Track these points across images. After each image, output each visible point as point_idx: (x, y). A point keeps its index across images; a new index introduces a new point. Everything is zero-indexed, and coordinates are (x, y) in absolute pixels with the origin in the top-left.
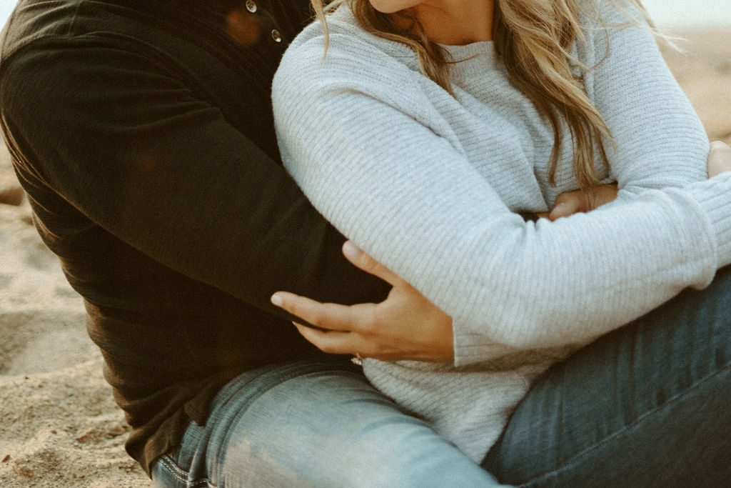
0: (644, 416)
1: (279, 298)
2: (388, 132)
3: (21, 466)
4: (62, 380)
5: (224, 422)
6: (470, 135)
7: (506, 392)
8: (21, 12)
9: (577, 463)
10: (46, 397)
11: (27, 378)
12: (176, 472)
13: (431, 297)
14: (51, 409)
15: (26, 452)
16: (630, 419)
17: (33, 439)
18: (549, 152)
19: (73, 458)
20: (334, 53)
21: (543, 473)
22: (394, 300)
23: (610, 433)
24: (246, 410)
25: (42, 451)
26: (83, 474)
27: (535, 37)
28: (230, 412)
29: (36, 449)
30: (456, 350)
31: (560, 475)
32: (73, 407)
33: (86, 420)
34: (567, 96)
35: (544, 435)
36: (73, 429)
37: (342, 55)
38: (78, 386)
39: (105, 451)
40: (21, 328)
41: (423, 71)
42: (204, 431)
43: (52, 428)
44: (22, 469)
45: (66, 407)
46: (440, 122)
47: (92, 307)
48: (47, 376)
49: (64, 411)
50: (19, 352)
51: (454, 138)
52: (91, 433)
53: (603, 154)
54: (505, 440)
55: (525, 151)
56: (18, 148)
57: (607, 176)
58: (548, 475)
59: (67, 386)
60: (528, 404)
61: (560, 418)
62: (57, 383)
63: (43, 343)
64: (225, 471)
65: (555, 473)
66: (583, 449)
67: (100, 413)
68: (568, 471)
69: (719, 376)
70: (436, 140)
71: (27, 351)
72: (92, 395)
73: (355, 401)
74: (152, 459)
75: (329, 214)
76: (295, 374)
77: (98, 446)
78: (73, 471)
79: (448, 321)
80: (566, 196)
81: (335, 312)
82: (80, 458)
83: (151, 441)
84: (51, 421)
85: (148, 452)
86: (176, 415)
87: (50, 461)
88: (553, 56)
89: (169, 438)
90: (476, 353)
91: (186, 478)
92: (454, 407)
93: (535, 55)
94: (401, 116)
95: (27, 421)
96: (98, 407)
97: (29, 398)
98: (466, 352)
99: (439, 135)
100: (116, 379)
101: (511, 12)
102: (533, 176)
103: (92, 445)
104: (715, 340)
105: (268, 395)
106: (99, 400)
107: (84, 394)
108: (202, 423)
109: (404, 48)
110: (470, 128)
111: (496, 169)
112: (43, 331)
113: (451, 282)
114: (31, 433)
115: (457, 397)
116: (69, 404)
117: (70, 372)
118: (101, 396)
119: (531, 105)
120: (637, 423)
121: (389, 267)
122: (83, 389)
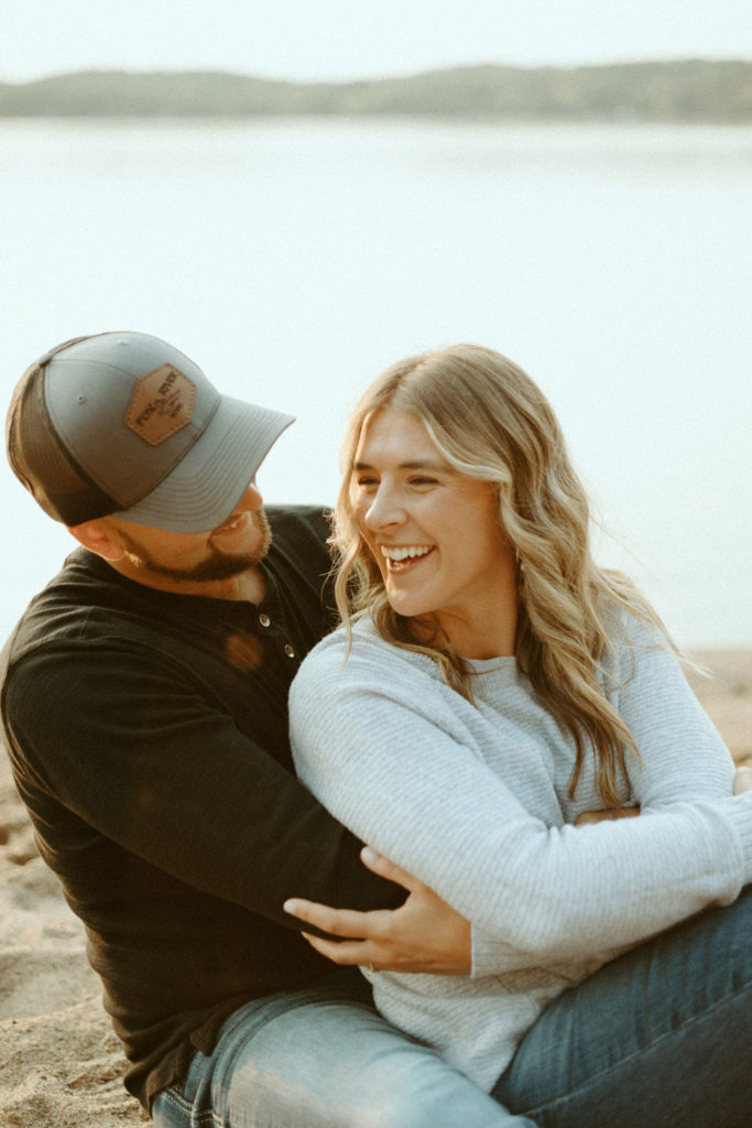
0: (657, 1040)
1: (292, 906)
2: (410, 735)
3: (10, 1113)
4: (51, 1024)
5: (229, 1051)
6: (491, 746)
7: (517, 1017)
8: (28, 620)
9: (588, 1089)
10: (35, 1042)
11: (15, 1023)
12: (182, 1104)
13: (450, 901)
14: (40, 1055)
15: (15, 1098)
16: (643, 1042)
17: (22, 1086)
18: (570, 770)
19: (64, 1104)
20: (354, 658)
21: (551, 1100)
22: (411, 906)
23: (623, 1056)
24: (252, 1037)
25: (31, 1098)
26: (75, 1120)
27: (565, 647)
28: (236, 1041)
29: (25, 1096)
30: (473, 959)
31: (570, 1101)
32: (63, 1052)
33: (77, 1065)
34: (597, 710)
35: (555, 1060)
36: (63, 1074)
37: (363, 660)
38: (68, 1030)
39: (97, 1096)
40: (9, 971)
41: (446, 681)
42: (209, 1061)
43: (42, 1074)
44: (10, 1117)
45: (56, 1052)
46: (461, 729)
47: (94, 934)
48: (35, 1020)
49: (54, 1056)
50: (7, 996)
51: (476, 747)
52: (82, 1078)
53: (626, 774)
54: (515, 1066)
55: (546, 766)
56: (23, 756)
57: (629, 799)
58: (559, 1100)
59: (57, 1030)
60: (539, 1029)
61: (572, 1043)
62: (46, 1027)
63: (32, 986)
64: (230, 1100)
65: (566, 1099)
66: (595, 1073)
67: (91, 1057)
68: (580, 1095)
69: (735, 999)
70: (457, 747)
71: (15, 994)
72: (83, 1039)
73: (362, 1030)
74: (154, 1091)
75: (348, 819)
76: (303, 1003)
77: (89, 1092)
78: (64, 1118)
79: (467, 925)
80: (586, 816)
81: (350, 919)
82: (70, 1104)
83: (153, 1074)
84: (40, 1067)
85: (150, 1085)
86: (182, 1046)
87: (40, 1107)
88: (584, 668)
89: (174, 1070)
90: (493, 962)
91: (190, 1109)
92: (464, 1034)
93: (564, 666)
94: (423, 721)
95: (15, 1066)
96: (89, 1051)
97: (17, 1043)
98: (484, 962)
99: (460, 743)
100: (119, 1010)
101: (541, 621)
102: (554, 793)
103: (83, 1091)
104: (731, 962)
105: (274, 1024)
106: (91, 1044)
107: (75, 1038)
108: (209, 1053)
109: (425, 658)
110: (490, 739)
111: (516, 782)
112: (31, 973)
113: (473, 884)
114: (19, 1080)
115: (466, 1023)
116: (59, 1049)
117: (60, 1016)
118: (94, 1041)
119: (554, 722)
120: (651, 1047)
121: (408, 870)
122: (74, 1032)
